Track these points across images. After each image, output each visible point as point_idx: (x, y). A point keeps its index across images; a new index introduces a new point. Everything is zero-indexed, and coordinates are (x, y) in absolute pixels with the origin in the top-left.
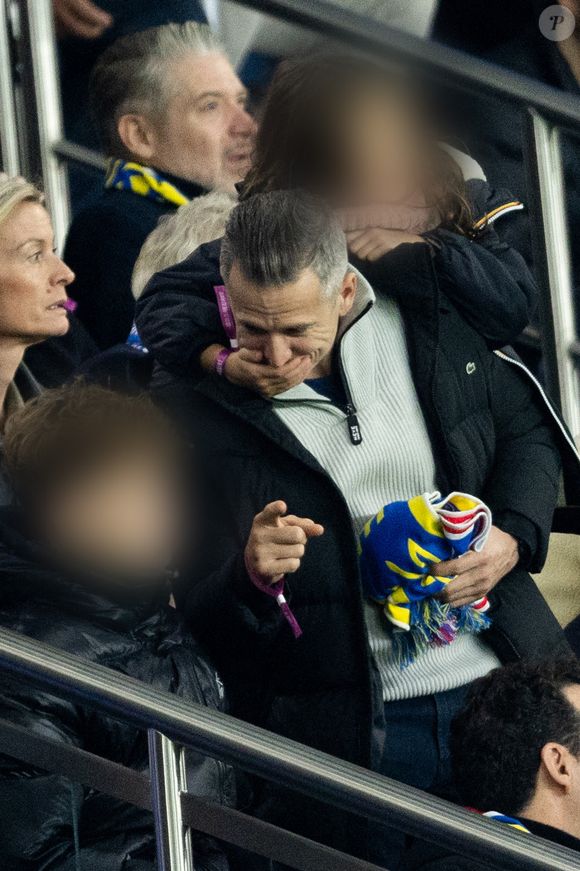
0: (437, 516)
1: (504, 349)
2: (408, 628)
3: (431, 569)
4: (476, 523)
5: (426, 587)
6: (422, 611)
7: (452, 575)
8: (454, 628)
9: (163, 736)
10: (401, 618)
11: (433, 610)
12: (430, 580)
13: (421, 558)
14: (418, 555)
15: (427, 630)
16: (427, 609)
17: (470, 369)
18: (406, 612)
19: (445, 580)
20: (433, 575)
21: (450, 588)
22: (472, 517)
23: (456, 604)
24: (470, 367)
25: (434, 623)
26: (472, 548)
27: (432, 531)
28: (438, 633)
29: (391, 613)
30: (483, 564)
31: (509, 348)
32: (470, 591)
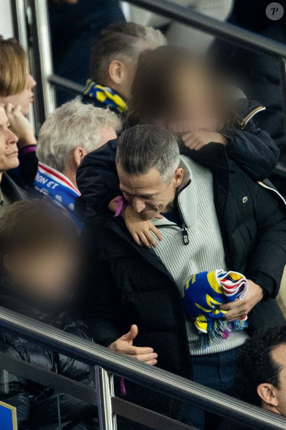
0: (221, 285)
1: (264, 181)
2: (206, 332)
3: (217, 307)
4: (240, 288)
5: (215, 315)
6: (213, 324)
7: (228, 310)
8: (230, 331)
9: (102, 369)
10: (203, 327)
11: (219, 324)
12: (217, 312)
13: (212, 304)
14: (211, 302)
15: (216, 333)
16: (216, 323)
17: (244, 200)
18: (205, 325)
19: (224, 312)
20: (219, 310)
21: (227, 316)
22: (238, 285)
23: (230, 321)
24: (245, 198)
25: (220, 330)
26: (238, 298)
27: (217, 291)
28: (221, 334)
29: (198, 325)
30: (244, 304)
31: (267, 180)
32: (237, 315)
